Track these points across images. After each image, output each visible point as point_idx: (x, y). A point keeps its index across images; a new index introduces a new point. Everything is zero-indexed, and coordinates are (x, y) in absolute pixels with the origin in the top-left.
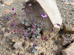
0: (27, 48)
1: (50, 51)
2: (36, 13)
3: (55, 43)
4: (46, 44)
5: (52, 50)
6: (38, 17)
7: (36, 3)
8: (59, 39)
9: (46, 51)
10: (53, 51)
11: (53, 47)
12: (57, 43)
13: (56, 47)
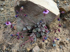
0: (45, 47)
1: (64, 37)
2: (33, 12)
3: (63, 28)
4: (57, 34)
5: (65, 35)
6: (37, 15)
7: (28, 2)
8: (65, 23)
9: (62, 39)
10: (67, 35)
11: (64, 32)
12: (65, 27)
13: (67, 30)
